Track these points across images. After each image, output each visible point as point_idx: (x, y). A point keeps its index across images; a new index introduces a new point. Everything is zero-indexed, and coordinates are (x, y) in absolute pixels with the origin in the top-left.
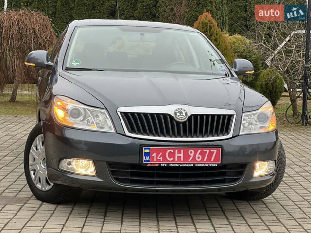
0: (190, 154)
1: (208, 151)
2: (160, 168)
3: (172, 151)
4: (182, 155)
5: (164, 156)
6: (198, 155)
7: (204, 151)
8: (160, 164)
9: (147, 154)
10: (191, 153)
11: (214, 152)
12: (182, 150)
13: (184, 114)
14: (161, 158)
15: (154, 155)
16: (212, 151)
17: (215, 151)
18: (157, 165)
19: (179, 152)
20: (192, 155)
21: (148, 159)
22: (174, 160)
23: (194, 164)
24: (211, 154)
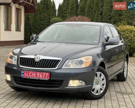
1: (44, 74)
4: (35, 75)
5: (28, 74)
6: (41, 75)
9: (23, 73)
13: (38, 59)
15: (25, 74)
17: (47, 74)
19: (34, 74)
20: (39, 75)
22: (32, 76)
23: (39, 79)
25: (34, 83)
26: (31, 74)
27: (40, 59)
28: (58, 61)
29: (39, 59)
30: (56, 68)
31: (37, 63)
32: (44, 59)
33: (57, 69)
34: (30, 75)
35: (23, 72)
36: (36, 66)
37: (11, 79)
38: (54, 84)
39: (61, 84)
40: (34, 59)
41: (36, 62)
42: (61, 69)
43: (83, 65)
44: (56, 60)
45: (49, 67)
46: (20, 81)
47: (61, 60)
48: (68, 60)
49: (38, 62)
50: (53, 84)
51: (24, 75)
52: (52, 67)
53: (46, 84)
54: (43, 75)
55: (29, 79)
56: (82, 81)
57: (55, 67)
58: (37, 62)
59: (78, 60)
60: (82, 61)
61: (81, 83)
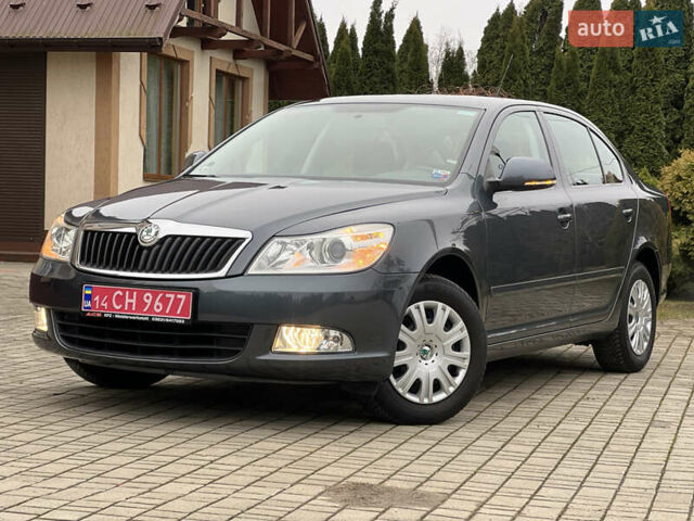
0: (146, 300)
1: (172, 296)
2: (102, 320)
3: (121, 294)
4: (134, 301)
5: (109, 301)
6: (157, 303)
7: (167, 296)
8: (103, 314)
9: (89, 297)
10: (148, 298)
11: (181, 299)
12: (135, 293)
13: (153, 233)
14: (106, 305)
15: (97, 298)
16: (179, 296)
17: (183, 297)
18: (99, 315)
19: (131, 297)
20: (149, 302)
21: (89, 304)
23: (150, 318)
24: (177, 301)
25: (133, 337)
26: (120, 300)
27: (161, 236)
28: (236, 242)
29: (157, 233)
30: (222, 273)
31: (145, 252)
32: (175, 237)
33: (226, 277)
34: (118, 304)
35: (88, 292)
36: (140, 267)
37: (50, 323)
38: (211, 343)
39: (243, 342)
40: (136, 234)
41: (142, 248)
42: (242, 275)
43: (345, 261)
44: (224, 239)
45: (194, 270)
46: (83, 331)
47: (244, 239)
48: (280, 239)
49: (150, 248)
50: (210, 341)
51: (94, 303)
52: (203, 270)
53: (184, 340)
54: (165, 301)
55: (114, 321)
56: (338, 334)
57: (216, 267)
58: (145, 248)
59: (324, 239)
60: (342, 244)
61: (336, 339)
